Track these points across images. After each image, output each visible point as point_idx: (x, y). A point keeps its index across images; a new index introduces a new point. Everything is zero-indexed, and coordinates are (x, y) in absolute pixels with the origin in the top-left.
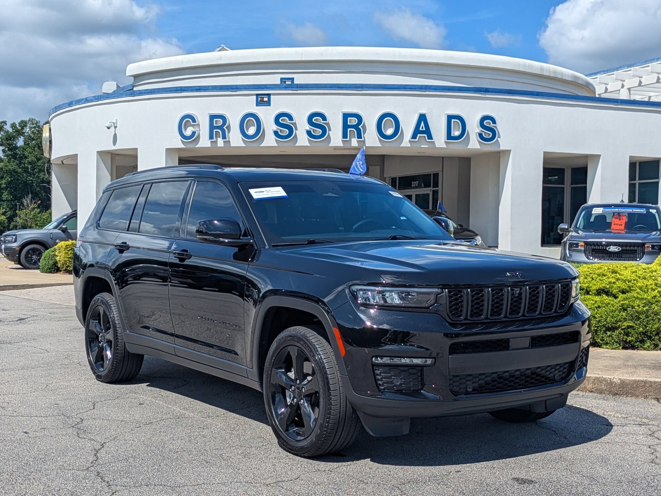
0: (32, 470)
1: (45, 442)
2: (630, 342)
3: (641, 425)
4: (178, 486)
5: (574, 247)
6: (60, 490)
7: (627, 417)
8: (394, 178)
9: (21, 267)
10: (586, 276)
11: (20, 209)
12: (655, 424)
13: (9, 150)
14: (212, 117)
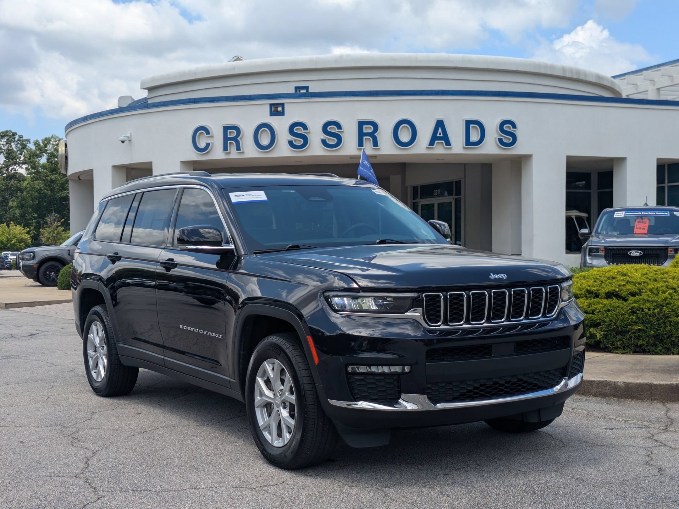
0: (23, 477)
1: (39, 450)
2: (641, 346)
3: (642, 428)
4: (164, 491)
5: (595, 252)
6: (47, 496)
7: (628, 421)
8: (416, 186)
9: (40, 284)
10: (595, 280)
11: (43, 228)
12: (656, 427)
13: (32, 168)
14: (226, 129)
